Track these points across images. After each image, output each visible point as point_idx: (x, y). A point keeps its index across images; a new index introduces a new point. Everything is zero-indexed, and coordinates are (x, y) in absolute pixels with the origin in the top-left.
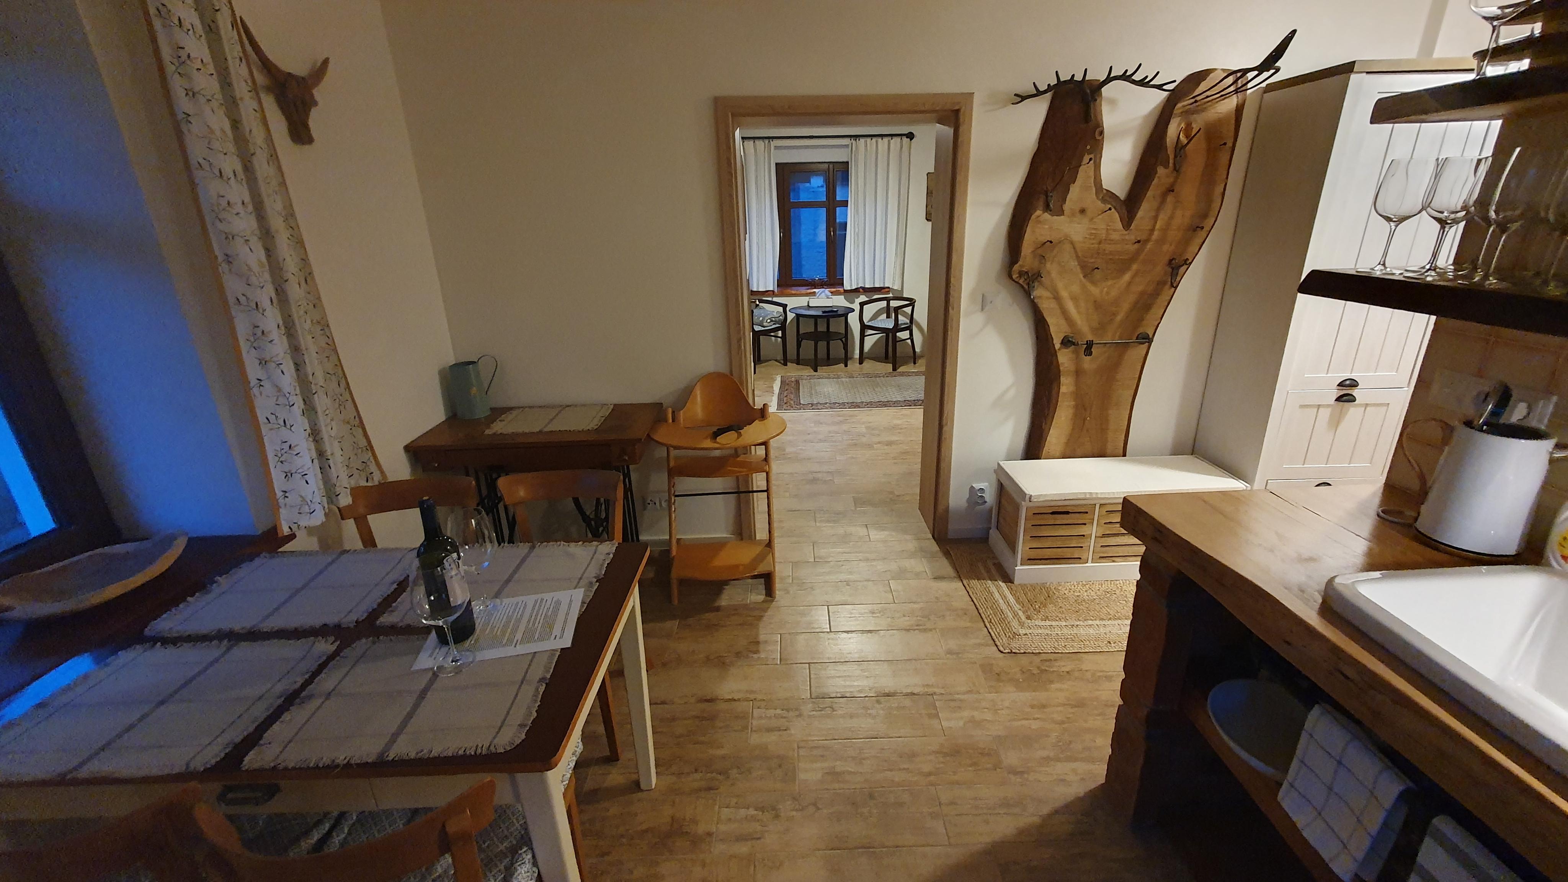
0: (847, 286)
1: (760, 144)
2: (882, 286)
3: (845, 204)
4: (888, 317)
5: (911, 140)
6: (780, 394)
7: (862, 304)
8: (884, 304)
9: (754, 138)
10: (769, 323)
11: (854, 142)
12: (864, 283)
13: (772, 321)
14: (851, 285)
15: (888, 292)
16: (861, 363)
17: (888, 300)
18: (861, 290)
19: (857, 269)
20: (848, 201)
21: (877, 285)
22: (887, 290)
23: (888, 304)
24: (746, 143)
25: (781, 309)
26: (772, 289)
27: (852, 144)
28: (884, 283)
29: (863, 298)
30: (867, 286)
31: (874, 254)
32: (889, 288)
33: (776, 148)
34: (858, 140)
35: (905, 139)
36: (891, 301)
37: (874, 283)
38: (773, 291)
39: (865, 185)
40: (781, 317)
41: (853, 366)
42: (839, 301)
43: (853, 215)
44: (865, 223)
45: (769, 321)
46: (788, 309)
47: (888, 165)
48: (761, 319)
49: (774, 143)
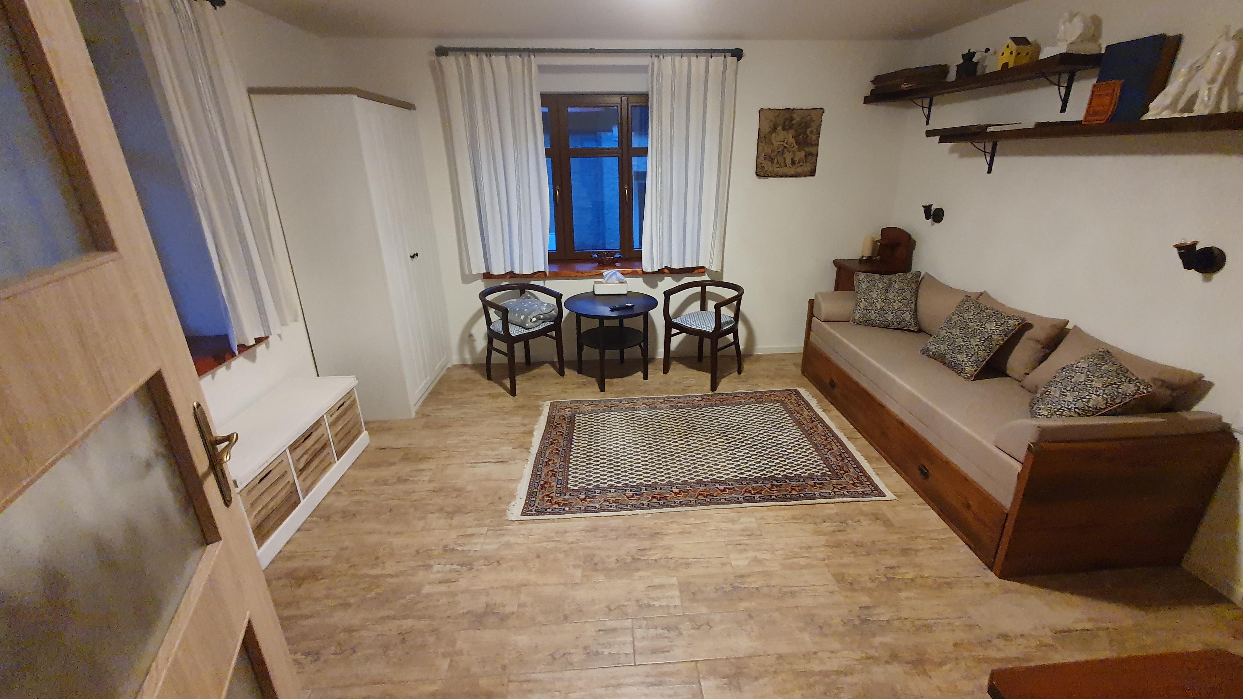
0: (647, 266)
1: (515, 60)
2: (695, 266)
3: (643, 152)
4: (703, 308)
5: (738, 60)
6: (540, 453)
7: (668, 294)
8: (698, 289)
9: (506, 51)
10: (534, 322)
11: (656, 60)
12: (671, 263)
13: (539, 319)
14: (652, 266)
15: (703, 274)
16: (666, 371)
17: (703, 285)
18: (666, 271)
19: (661, 244)
20: (647, 148)
21: (688, 265)
22: (703, 270)
23: (703, 289)
24: (493, 57)
25: (553, 301)
26: (543, 270)
27: (653, 64)
28: (698, 262)
29: (668, 283)
30: (673, 267)
31: (685, 223)
32: (704, 267)
33: (542, 69)
34: (661, 57)
35: (731, 60)
36: (707, 287)
37: (684, 262)
38: (544, 272)
39: (672, 126)
40: (553, 312)
41: (655, 374)
42: (637, 285)
43: (654, 167)
44: (671, 178)
45: (534, 319)
46: (563, 300)
47: (705, 98)
48: (522, 317)
49: (536, 61)
